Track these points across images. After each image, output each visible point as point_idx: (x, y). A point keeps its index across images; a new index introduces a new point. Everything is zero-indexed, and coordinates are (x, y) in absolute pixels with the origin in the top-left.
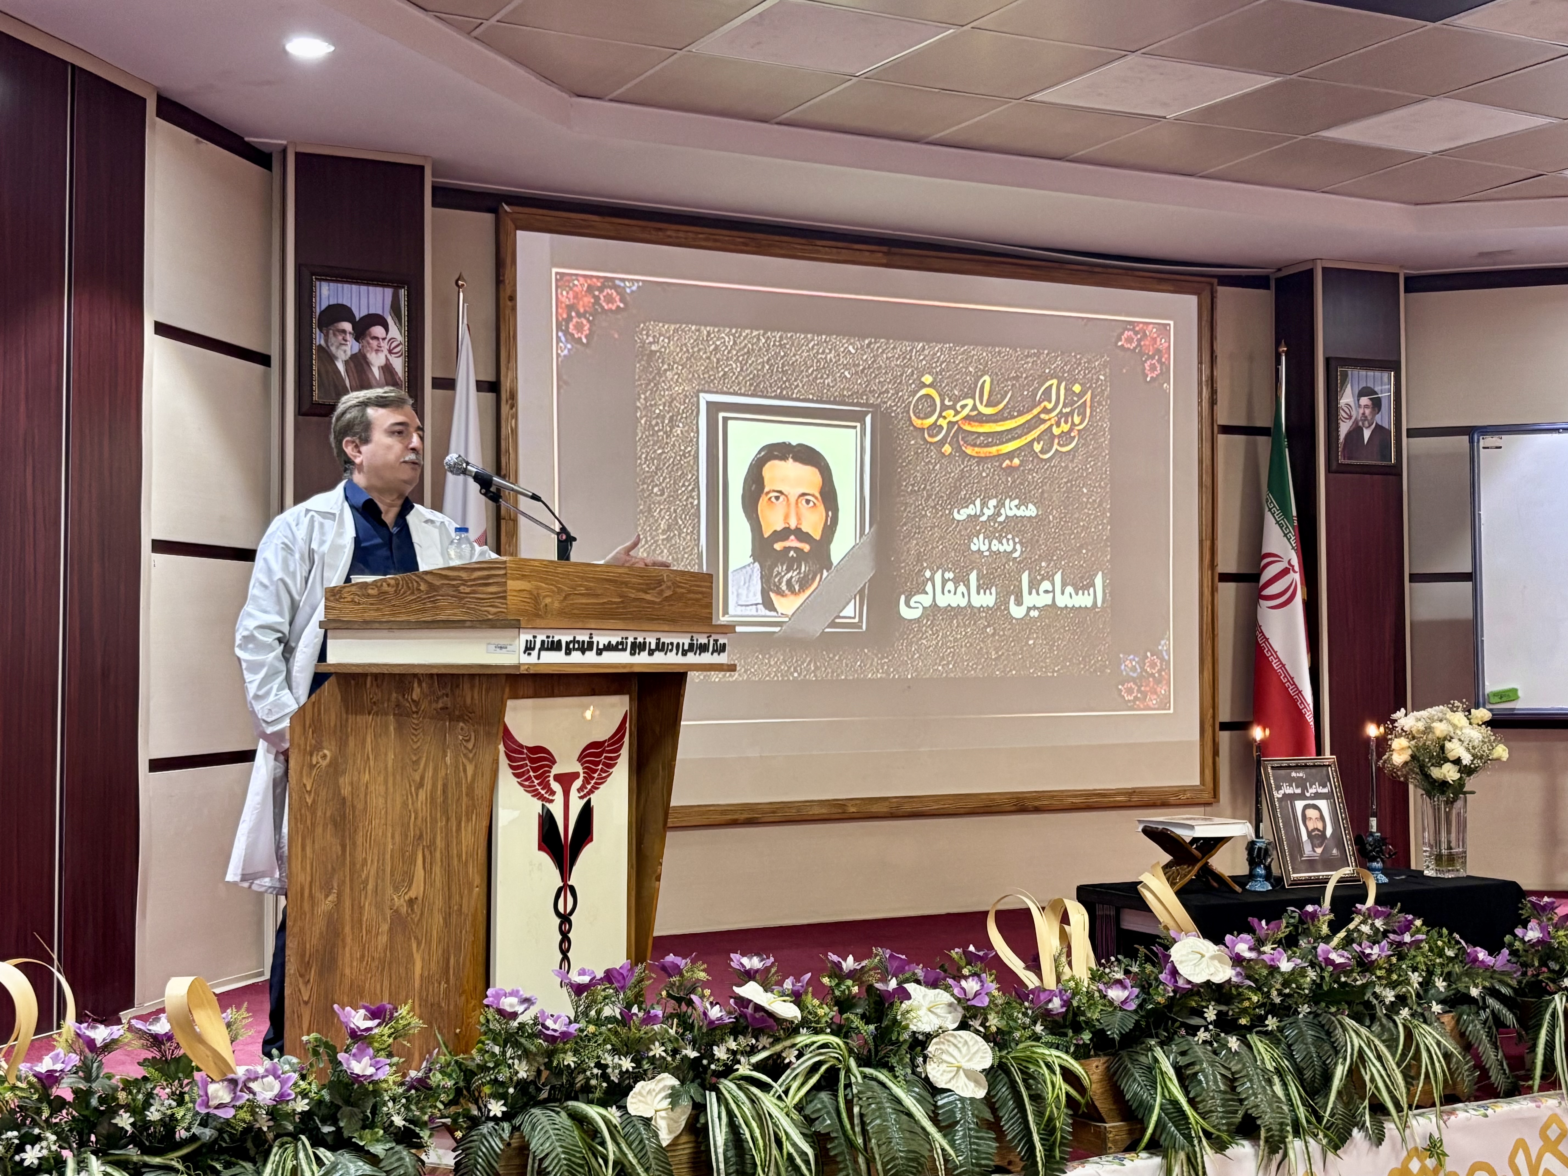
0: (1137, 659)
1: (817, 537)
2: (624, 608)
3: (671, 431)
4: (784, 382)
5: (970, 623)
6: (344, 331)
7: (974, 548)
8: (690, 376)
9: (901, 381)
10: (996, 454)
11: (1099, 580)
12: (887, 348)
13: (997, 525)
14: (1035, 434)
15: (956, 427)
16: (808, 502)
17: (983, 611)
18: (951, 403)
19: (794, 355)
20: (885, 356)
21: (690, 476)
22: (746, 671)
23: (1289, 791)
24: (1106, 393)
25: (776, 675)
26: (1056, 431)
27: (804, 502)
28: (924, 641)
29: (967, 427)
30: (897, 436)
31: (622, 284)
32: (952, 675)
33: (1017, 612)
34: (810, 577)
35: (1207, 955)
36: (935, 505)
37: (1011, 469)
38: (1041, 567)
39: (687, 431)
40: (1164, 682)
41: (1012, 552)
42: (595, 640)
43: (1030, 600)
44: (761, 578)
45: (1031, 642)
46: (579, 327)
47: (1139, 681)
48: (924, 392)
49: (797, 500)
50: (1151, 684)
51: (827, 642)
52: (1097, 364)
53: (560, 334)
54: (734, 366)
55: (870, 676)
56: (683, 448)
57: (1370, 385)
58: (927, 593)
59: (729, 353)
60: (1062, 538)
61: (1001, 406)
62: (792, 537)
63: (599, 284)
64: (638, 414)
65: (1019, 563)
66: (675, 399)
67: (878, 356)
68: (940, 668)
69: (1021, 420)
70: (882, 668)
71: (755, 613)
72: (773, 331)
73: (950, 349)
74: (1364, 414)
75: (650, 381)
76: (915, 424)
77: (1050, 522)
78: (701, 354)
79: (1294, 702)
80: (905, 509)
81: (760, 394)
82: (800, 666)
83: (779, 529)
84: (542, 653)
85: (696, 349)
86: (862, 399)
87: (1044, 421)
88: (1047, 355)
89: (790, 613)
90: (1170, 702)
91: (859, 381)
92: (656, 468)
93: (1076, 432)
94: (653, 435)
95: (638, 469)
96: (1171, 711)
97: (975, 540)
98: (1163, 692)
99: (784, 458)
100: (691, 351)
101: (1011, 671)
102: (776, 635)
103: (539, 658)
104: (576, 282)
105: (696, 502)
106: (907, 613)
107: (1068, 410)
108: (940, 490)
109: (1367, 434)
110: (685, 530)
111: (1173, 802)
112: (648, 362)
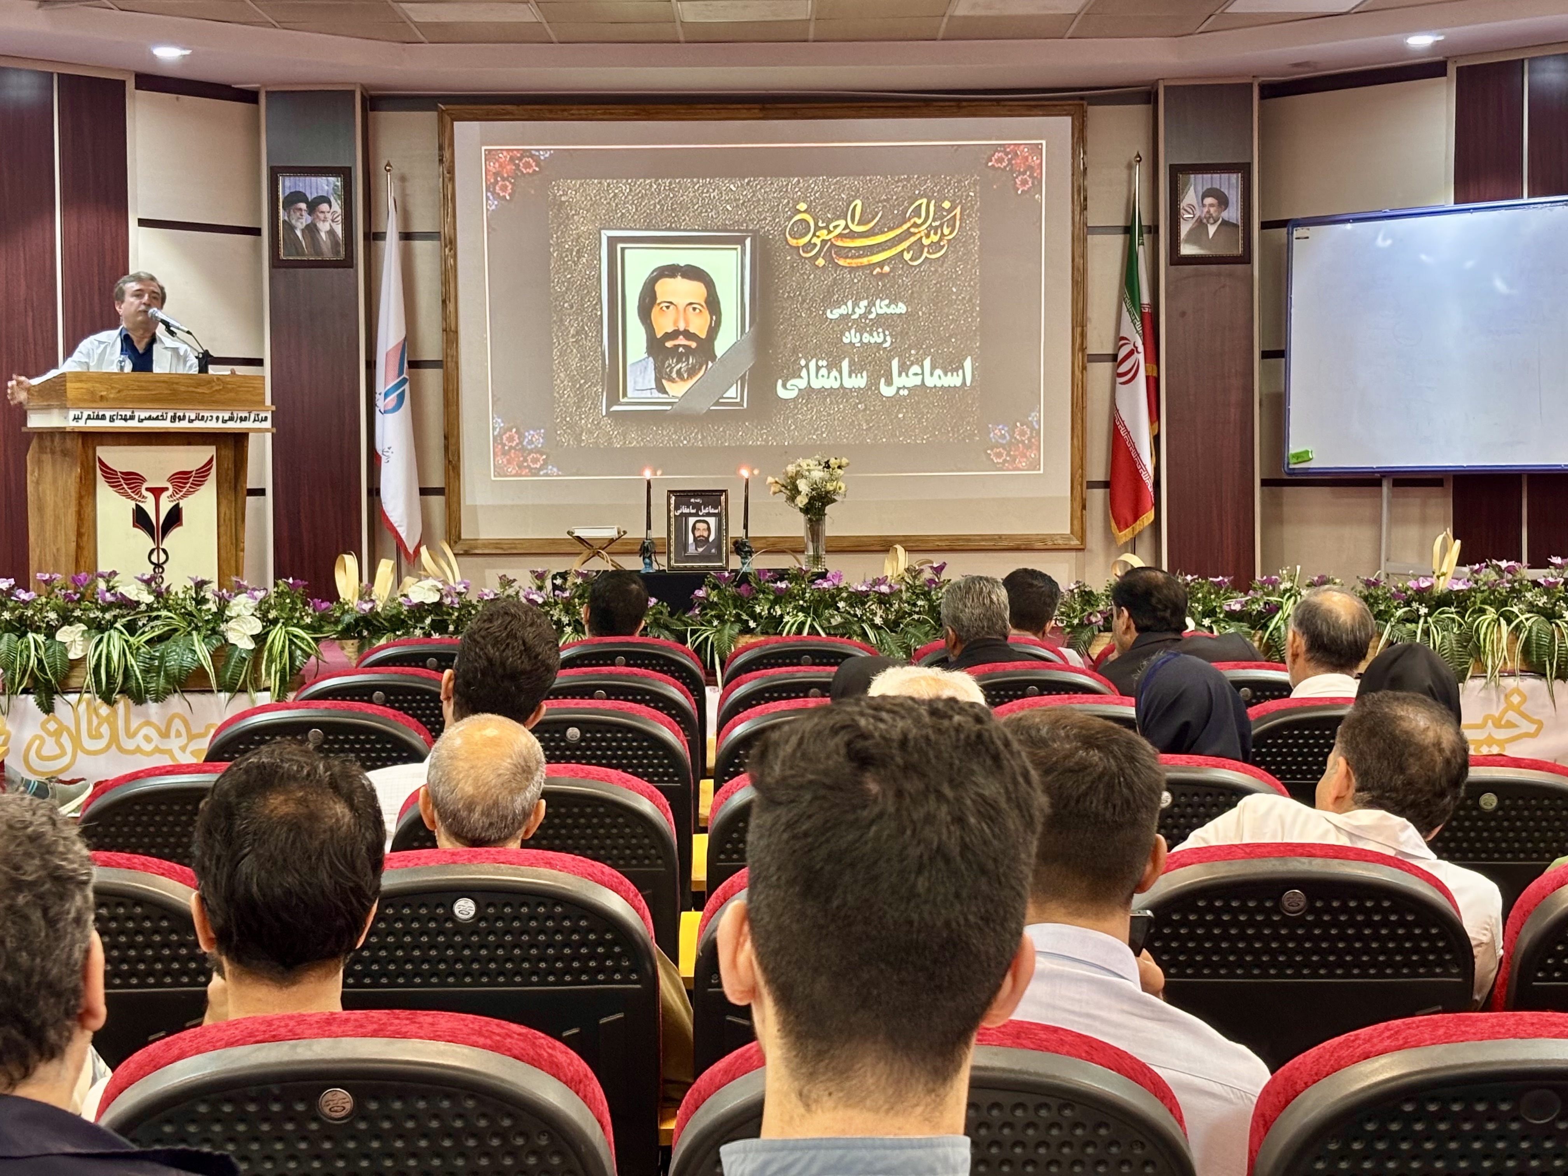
0: (1006, 429)
2: (172, 397)
3: (578, 260)
4: (673, 217)
5: (842, 401)
6: (301, 209)
7: (846, 340)
8: (594, 218)
9: (778, 210)
10: (867, 263)
11: (968, 364)
12: (765, 184)
13: (867, 321)
14: (905, 245)
15: (829, 243)
16: (694, 309)
17: (854, 391)
18: (824, 225)
19: (682, 196)
20: (763, 191)
21: (594, 294)
22: (642, 440)
23: (686, 511)
24: (976, 208)
25: (668, 442)
26: (926, 242)
28: (800, 416)
29: (839, 243)
30: (775, 254)
31: (537, 154)
32: (825, 442)
33: (887, 391)
36: (810, 307)
37: (882, 276)
38: (910, 355)
39: (591, 260)
40: (1034, 447)
41: (882, 343)
42: (138, 414)
43: (899, 381)
45: (901, 416)
46: (504, 188)
47: (1008, 447)
48: (799, 217)
50: (1021, 449)
51: (712, 417)
52: (966, 183)
53: (489, 194)
54: (630, 208)
55: (750, 443)
56: (588, 273)
58: (800, 377)
59: (626, 198)
60: (931, 330)
61: (872, 224)
63: (519, 155)
64: (551, 250)
65: (890, 351)
66: (581, 236)
67: (756, 191)
68: (814, 437)
69: (891, 235)
70: (762, 437)
72: (663, 178)
73: (824, 180)
74: (1208, 212)
75: (560, 225)
76: (790, 243)
77: (919, 317)
78: (602, 200)
80: (782, 312)
81: (653, 228)
82: (689, 436)
83: (669, 331)
84: (89, 421)
85: (598, 198)
86: (742, 226)
87: (914, 234)
88: (917, 179)
89: (680, 395)
90: (1039, 464)
91: (740, 212)
92: (566, 289)
93: (946, 242)
94: (563, 264)
95: (552, 290)
96: (1041, 472)
97: (847, 334)
98: (1033, 456)
100: (594, 199)
101: (881, 439)
102: (668, 412)
103: (86, 424)
104: (501, 155)
105: (599, 313)
106: (782, 393)
107: (937, 223)
108: (814, 295)
110: (590, 334)
111: (1038, 547)
112: (559, 210)
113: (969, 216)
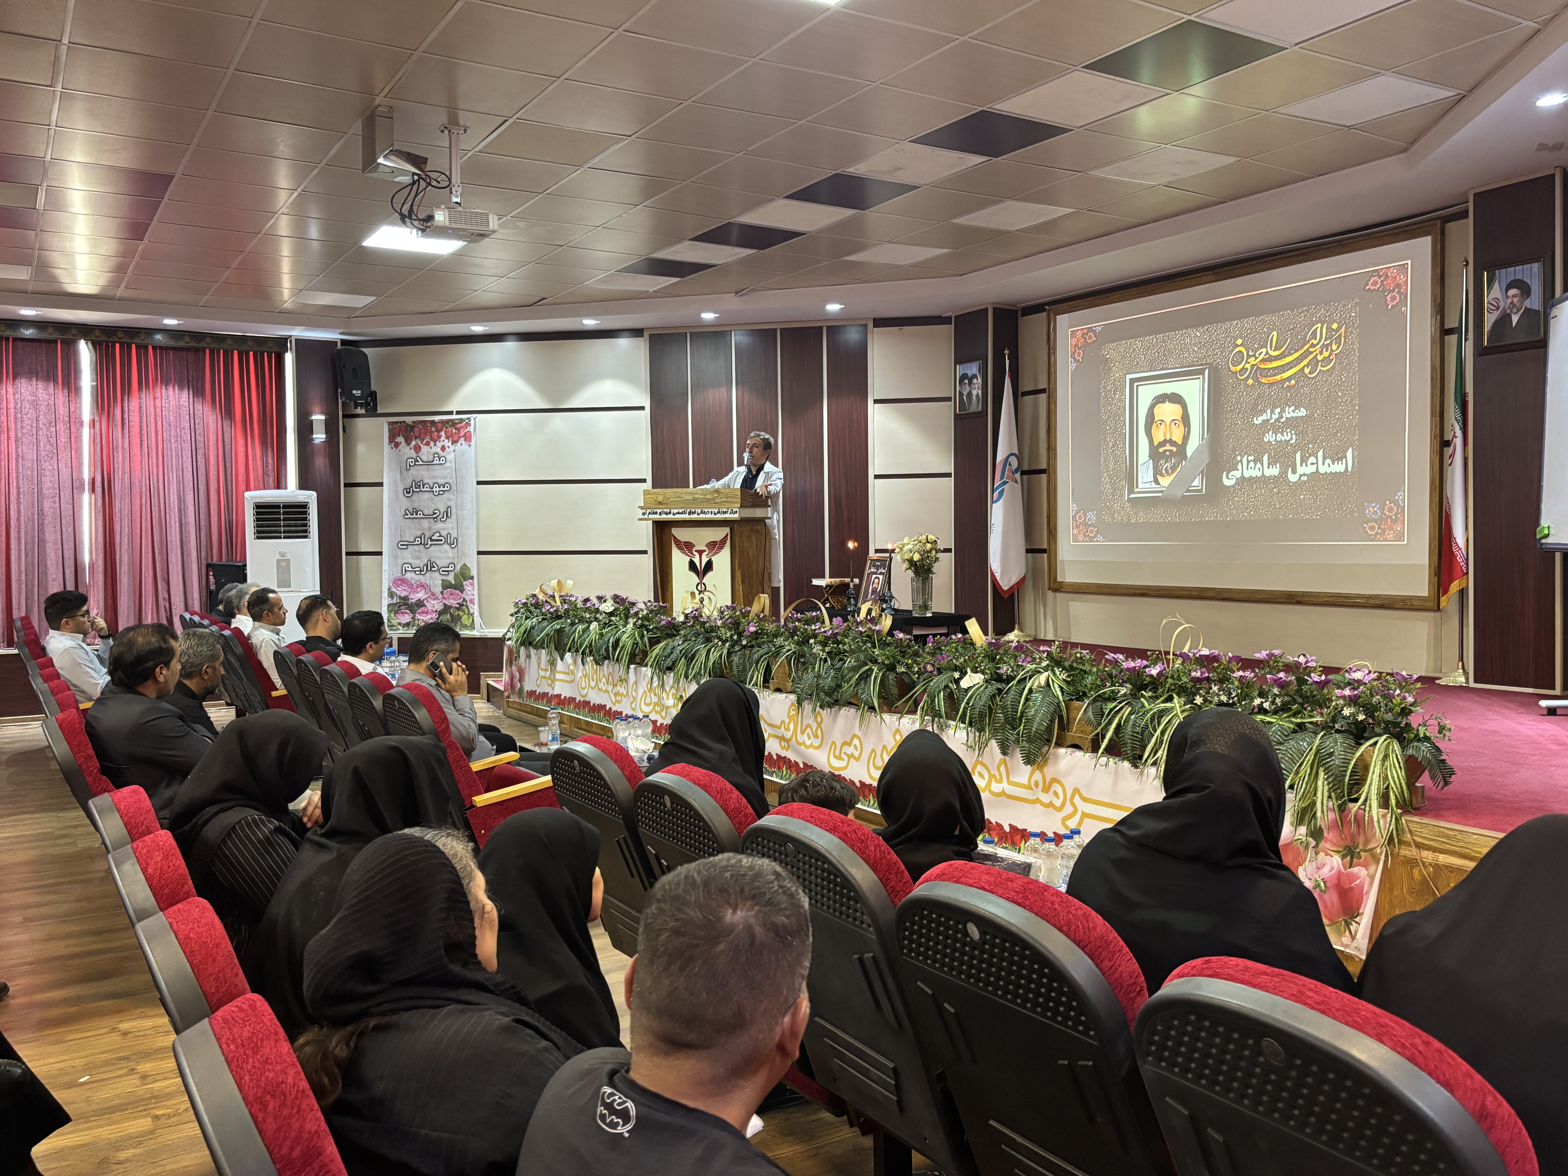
0: (1377, 506)
3: (1115, 397)
4: (1164, 361)
5: (1263, 486)
7: (1266, 440)
8: (1122, 367)
9: (1225, 346)
10: (1280, 379)
11: (1349, 453)
12: (1217, 329)
13: (1280, 424)
14: (1305, 362)
15: (1256, 367)
17: (1271, 479)
18: (1253, 353)
19: (1169, 345)
20: (1215, 334)
21: (1121, 418)
22: (1147, 517)
24: (1356, 325)
25: (1160, 519)
26: (1320, 358)
28: (1236, 499)
29: (1262, 366)
30: (1222, 379)
31: (1095, 329)
32: (1252, 518)
33: (1293, 478)
36: (1243, 417)
37: (1289, 388)
38: (1309, 449)
39: (1121, 396)
40: (1398, 522)
41: (1289, 441)
43: (1301, 470)
45: (1302, 497)
46: (1079, 354)
47: (1380, 521)
48: (1237, 350)
50: (1388, 523)
51: (1184, 500)
52: (1349, 306)
53: (1072, 359)
54: (1141, 357)
55: (1207, 519)
56: (1119, 405)
57: (1519, 277)
58: (1236, 470)
59: (1140, 351)
60: (1323, 428)
61: (1284, 348)
63: (1086, 331)
64: (1101, 391)
65: (1295, 447)
66: (1116, 380)
67: (1211, 335)
68: (1245, 514)
69: (1296, 355)
70: (1213, 515)
72: (1160, 334)
73: (1253, 320)
75: (1106, 374)
76: (1231, 370)
77: (1315, 418)
78: (1127, 355)
80: (1226, 422)
81: (1153, 369)
82: (1171, 514)
85: (1125, 353)
86: (1203, 361)
87: (1312, 352)
88: (1315, 308)
90: (1404, 536)
91: (1202, 352)
92: (1108, 417)
93: (1334, 356)
94: (1107, 400)
95: (1102, 418)
97: (1267, 435)
98: (1398, 529)
99: (1164, 402)
100: (1123, 354)
101: (1289, 515)
104: (1078, 333)
105: (1124, 431)
106: (1227, 482)
107: (1328, 342)
108: (1246, 407)
109: (1515, 319)
110: (1120, 446)
112: (1105, 365)
113: (1351, 333)
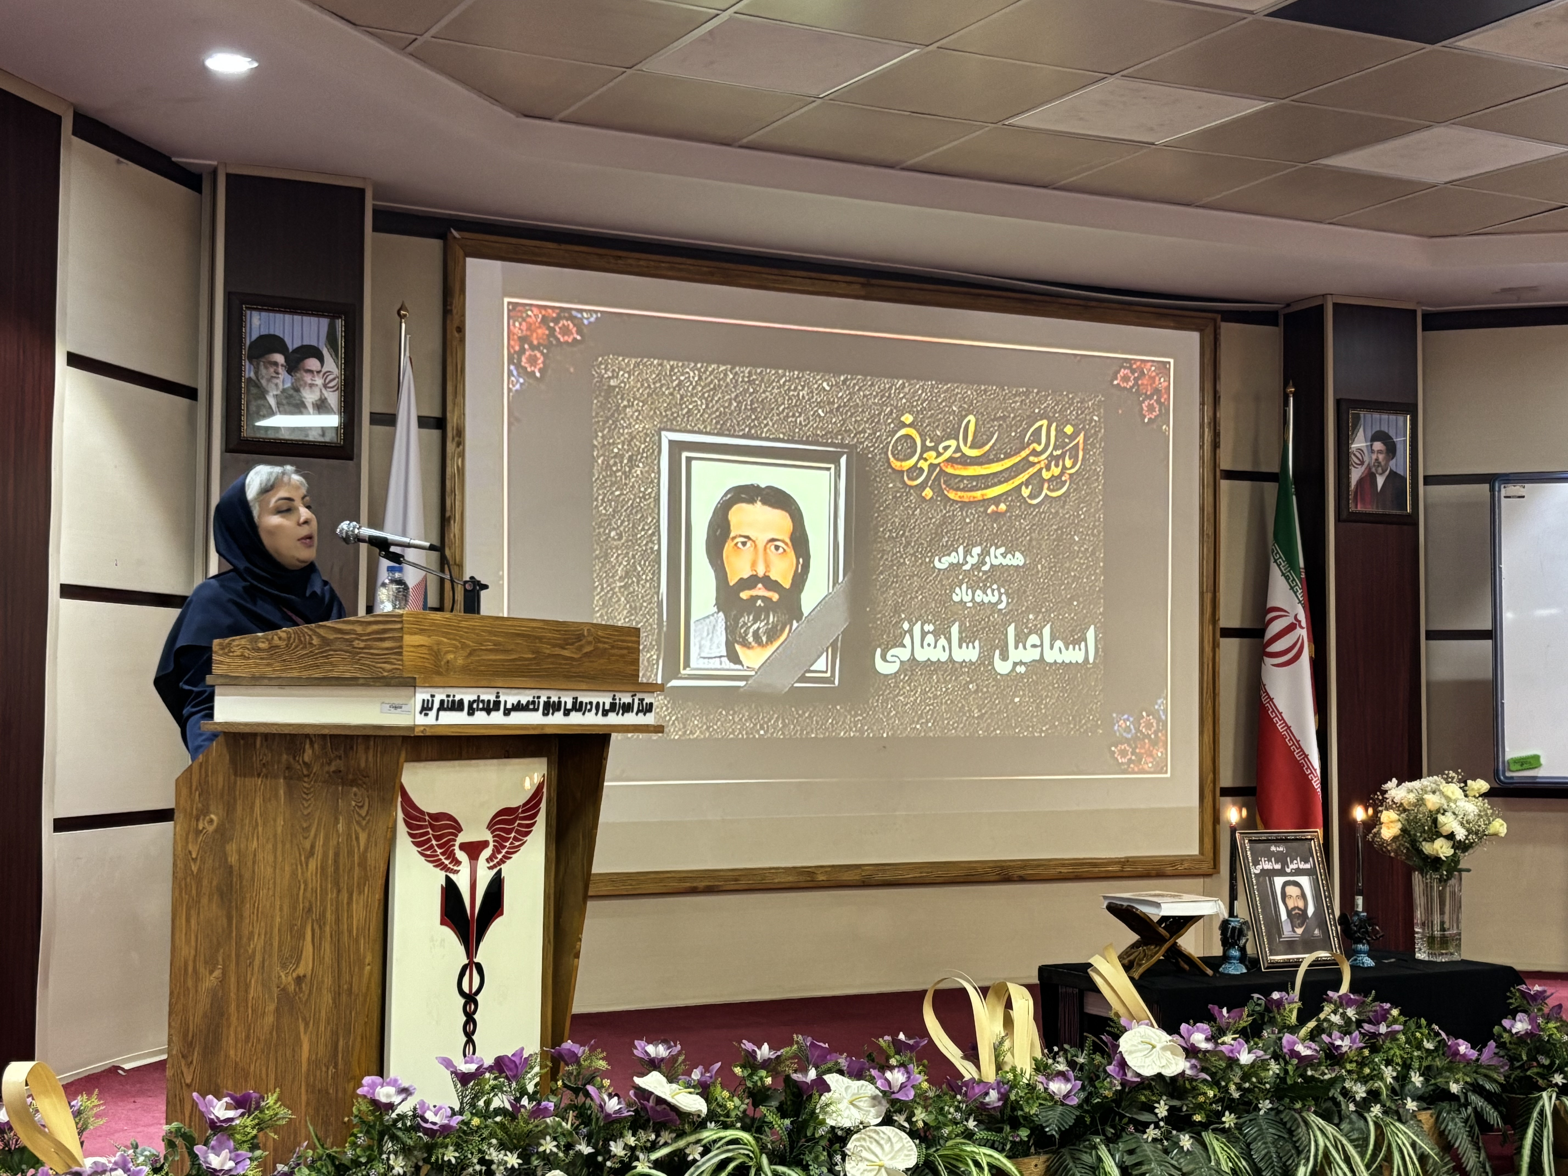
0: (1131, 719)
1: (787, 584)
2: (537, 664)
3: (630, 471)
4: (753, 421)
5: (951, 678)
6: (276, 364)
8: (652, 413)
9: (879, 420)
10: (980, 498)
11: (1091, 634)
12: (864, 385)
13: (981, 574)
14: (1023, 477)
15: (938, 469)
16: (777, 548)
17: (966, 666)
18: (933, 444)
19: (764, 392)
20: (862, 393)
21: (650, 519)
22: (708, 728)
23: (1268, 866)
24: (1100, 436)
25: (740, 733)
26: (1046, 475)
27: (773, 548)
28: (901, 698)
29: (950, 470)
30: (875, 479)
31: (579, 316)
32: (931, 734)
33: (1002, 667)
34: (779, 628)
35: (1159, 1046)
36: (915, 552)
37: (997, 515)
38: (1028, 620)
39: (647, 472)
40: (1161, 744)
41: (997, 604)
42: (502, 699)
43: (1016, 654)
44: (726, 629)
45: (1017, 700)
46: (533, 361)
47: (1133, 742)
48: (903, 432)
49: (765, 547)
50: (1147, 746)
51: (796, 697)
52: (1090, 403)
53: (512, 367)
54: (699, 403)
55: (842, 734)
56: (642, 489)
57: (1385, 428)
58: (904, 646)
59: (694, 388)
60: (1051, 589)
61: (987, 448)
62: (760, 585)
63: (554, 315)
64: (595, 454)
65: (1005, 615)
66: (635, 437)
67: (854, 393)
68: (918, 726)
69: (1008, 463)
70: (856, 726)
71: (719, 667)
72: (741, 366)
73: (932, 386)
74: (1377, 460)
75: (608, 419)
76: (893, 466)
77: (1038, 572)
78: (664, 389)
79: (1301, 766)
80: (882, 557)
81: (727, 432)
82: (767, 723)
83: (745, 577)
84: (441, 713)
85: (658, 385)
86: (837, 439)
87: (1034, 464)
88: (1037, 393)
89: (757, 667)
90: (1166, 766)
91: (834, 420)
92: (614, 511)
93: (1068, 476)
94: (611, 475)
95: (594, 512)
96: (1168, 775)
97: (957, 590)
98: (1159, 754)
99: (751, 501)
100: (652, 386)
101: (995, 730)
102: (742, 690)
103: (437, 719)
104: (530, 313)
105: (656, 547)
106: (881, 667)
107: (1059, 452)
108: (920, 537)
109: (1380, 481)
110: (644, 577)
111: (1169, 873)
112: (606, 398)
113: (1093, 445)
